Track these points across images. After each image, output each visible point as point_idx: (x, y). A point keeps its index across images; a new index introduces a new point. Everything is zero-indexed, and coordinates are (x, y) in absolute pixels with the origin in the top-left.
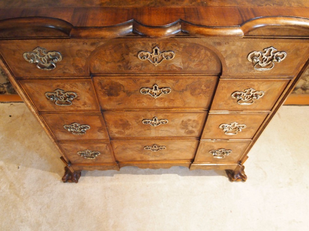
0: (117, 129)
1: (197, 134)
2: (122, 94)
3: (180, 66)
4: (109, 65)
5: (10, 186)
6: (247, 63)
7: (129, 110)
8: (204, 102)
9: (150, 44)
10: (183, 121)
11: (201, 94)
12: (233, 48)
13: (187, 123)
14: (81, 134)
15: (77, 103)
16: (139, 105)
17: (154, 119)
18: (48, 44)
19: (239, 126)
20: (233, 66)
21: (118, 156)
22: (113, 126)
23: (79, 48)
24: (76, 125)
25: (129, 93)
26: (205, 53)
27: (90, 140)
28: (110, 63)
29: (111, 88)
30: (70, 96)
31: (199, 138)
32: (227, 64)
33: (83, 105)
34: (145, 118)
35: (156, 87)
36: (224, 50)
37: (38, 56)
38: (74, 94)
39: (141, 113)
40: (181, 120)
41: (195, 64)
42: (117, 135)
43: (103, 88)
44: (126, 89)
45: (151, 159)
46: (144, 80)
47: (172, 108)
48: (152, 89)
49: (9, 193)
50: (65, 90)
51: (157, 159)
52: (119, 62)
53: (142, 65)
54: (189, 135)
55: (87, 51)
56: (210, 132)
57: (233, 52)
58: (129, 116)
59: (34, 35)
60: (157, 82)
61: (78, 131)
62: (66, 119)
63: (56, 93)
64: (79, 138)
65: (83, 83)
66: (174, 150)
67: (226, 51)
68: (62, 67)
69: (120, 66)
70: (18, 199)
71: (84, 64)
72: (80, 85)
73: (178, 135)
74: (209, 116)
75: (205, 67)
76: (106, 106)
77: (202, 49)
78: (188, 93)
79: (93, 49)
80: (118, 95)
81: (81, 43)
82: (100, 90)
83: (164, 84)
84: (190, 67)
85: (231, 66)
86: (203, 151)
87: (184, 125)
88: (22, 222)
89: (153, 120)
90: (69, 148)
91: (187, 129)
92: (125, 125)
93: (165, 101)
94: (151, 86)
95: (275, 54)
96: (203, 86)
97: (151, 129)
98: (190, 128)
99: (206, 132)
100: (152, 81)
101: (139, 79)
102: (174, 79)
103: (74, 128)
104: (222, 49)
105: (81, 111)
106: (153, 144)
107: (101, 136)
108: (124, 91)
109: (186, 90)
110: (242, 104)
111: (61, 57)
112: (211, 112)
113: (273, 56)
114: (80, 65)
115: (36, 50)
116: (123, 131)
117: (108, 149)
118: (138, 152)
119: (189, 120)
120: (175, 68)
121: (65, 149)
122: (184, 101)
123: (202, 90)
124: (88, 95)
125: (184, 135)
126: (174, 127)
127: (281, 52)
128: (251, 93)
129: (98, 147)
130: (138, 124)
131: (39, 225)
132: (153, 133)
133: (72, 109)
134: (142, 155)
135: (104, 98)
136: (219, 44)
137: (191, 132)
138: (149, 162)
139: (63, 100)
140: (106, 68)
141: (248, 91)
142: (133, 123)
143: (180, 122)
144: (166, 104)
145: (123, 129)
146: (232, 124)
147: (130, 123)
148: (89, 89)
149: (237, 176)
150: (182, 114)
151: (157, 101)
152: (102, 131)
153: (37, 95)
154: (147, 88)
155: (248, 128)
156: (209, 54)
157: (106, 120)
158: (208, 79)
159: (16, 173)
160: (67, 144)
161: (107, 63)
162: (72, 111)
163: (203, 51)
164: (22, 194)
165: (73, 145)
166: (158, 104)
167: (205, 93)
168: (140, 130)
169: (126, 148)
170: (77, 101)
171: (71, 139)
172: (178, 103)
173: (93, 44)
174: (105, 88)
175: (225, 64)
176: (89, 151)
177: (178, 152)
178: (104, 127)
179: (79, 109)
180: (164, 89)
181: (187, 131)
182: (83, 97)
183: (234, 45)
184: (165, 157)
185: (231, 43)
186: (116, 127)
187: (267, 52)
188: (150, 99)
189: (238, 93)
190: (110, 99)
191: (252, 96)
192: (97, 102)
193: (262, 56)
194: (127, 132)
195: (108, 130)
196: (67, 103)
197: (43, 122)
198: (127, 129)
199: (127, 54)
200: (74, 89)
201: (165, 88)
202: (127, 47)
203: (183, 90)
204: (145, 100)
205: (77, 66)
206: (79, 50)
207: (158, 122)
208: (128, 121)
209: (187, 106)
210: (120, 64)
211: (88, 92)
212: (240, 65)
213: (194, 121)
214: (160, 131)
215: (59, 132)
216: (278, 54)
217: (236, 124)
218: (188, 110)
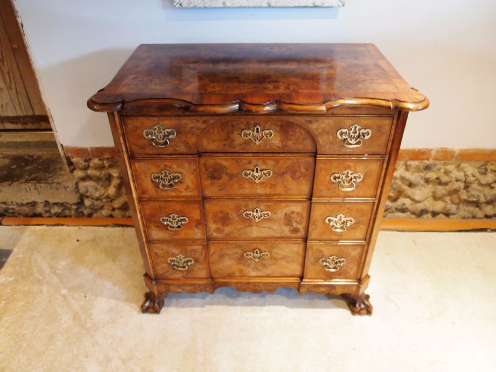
0: (216, 224)
1: (302, 233)
2: (225, 177)
3: (278, 145)
4: (216, 143)
5: (75, 316)
6: (338, 140)
7: (231, 198)
8: (305, 188)
9: (252, 123)
10: (286, 214)
11: (301, 179)
12: (323, 125)
13: (290, 217)
14: (177, 229)
15: (181, 188)
16: (241, 192)
17: (255, 210)
18: (167, 122)
19: (347, 221)
20: (326, 144)
21: (213, 268)
22: (212, 220)
23: (192, 125)
24: (174, 216)
25: (231, 177)
26: (300, 132)
27: (185, 240)
28: (217, 141)
29: (215, 170)
30: (175, 178)
31: (305, 239)
32: (321, 142)
33: (186, 189)
34: (246, 209)
35: (257, 169)
36: (315, 127)
37: (156, 132)
38: (179, 175)
39: (242, 203)
40: (284, 213)
41: (292, 142)
42: (215, 234)
43: (206, 170)
44: (229, 171)
45: (253, 274)
46: (246, 162)
47: (275, 195)
48: (254, 171)
49: (72, 325)
50: (172, 171)
51: (260, 274)
52: (225, 140)
53: (245, 143)
54: (294, 235)
55: (198, 129)
56: (316, 228)
57: (323, 129)
58: (229, 206)
59: (158, 114)
60: (258, 163)
61: (175, 225)
62: (165, 208)
63: (162, 174)
64: (174, 237)
65: (190, 163)
66: (280, 259)
67: (317, 129)
68: (174, 144)
69: (225, 145)
70: (84, 331)
71: (194, 141)
72: (186, 165)
73: (282, 235)
74: (312, 205)
75: (301, 145)
76: (208, 193)
77: (297, 128)
78: (288, 177)
79: (204, 126)
80: (220, 178)
81: (195, 121)
82: (204, 173)
83: (265, 165)
84: (288, 146)
85: (324, 143)
86: (312, 259)
87: (288, 220)
88: (87, 357)
89: (254, 212)
90: (159, 252)
91: (291, 225)
92: (225, 219)
93: (266, 187)
94: (252, 168)
95: (361, 132)
96: (302, 168)
97: (252, 225)
98: (295, 225)
99: (313, 230)
100: (254, 162)
101: (242, 160)
102: (274, 160)
103: (171, 220)
104: (314, 126)
105: (182, 197)
106: (254, 247)
107: (198, 233)
108: (227, 174)
109: (286, 173)
110: (344, 189)
111: (175, 133)
112: (314, 199)
113: (359, 133)
114: (190, 142)
115: (156, 127)
116: (222, 227)
117: (204, 255)
118: (237, 261)
119: (293, 212)
120: (274, 147)
121: (156, 253)
122: (286, 187)
123: (302, 173)
124: (192, 177)
125: (289, 234)
126: (276, 222)
127: (365, 129)
128: (349, 175)
129: (192, 250)
130: (240, 218)
131: (109, 360)
132: (255, 232)
133: (173, 194)
134: (242, 267)
135: (207, 182)
136: (310, 122)
137: (296, 230)
138: (250, 279)
139: (167, 183)
140: (213, 147)
141: (345, 172)
142: (234, 216)
143: (283, 216)
144: (268, 191)
145: (223, 225)
146: (339, 217)
147: (231, 216)
148: (194, 170)
149: (360, 305)
150: (284, 204)
151: (258, 187)
152: (200, 227)
153: (143, 177)
154: (248, 170)
155: (357, 223)
156: (303, 132)
157: (205, 212)
158: (306, 160)
159: (83, 303)
160: (158, 245)
161: (214, 141)
162: (173, 197)
163: (298, 130)
164: (89, 325)
165: (164, 247)
166: (260, 191)
167: (305, 176)
168: (240, 227)
169: (224, 255)
170: (180, 184)
171: (165, 238)
172: (280, 189)
173: (204, 122)
174: (209, 170)
175: (318, 141)
176: (182, 257)
177: (283, 263)
178: (202, 223)
179: (181, 194)
180: (266, 172)
181: (291, 228)
182: (187, 179)
183: (323, 123)
184: (268, 271)
185: (320, 121)
186: (215, 222)
187: (353, 129)
188: (251, 183)
189: (337, 175)
190: (212, 184)
191: (351, 179)
192: (200, 187)
193: (350, 133)
194: (227, 229)
195: (206, 226)
196: (171, 185)
197: (140, 212)
198: (227, 225)
199: (232, 133)
200: (180, 170)
201: (266, 170)
202: (233, 126)
203: (283, 173)
204: (247, 185)
205: (187, 143)
206: (192, 128)
207: (259, 214)
208: (228, 214)
209: (288, 192)
210: (226, 143)
211: (192, 173)
212: (332, 143)
213: (298, 213)
214: (262, 229)
215: (153, 228)
216: (363, 131)
217: (343, 216)
218: (290, 198)
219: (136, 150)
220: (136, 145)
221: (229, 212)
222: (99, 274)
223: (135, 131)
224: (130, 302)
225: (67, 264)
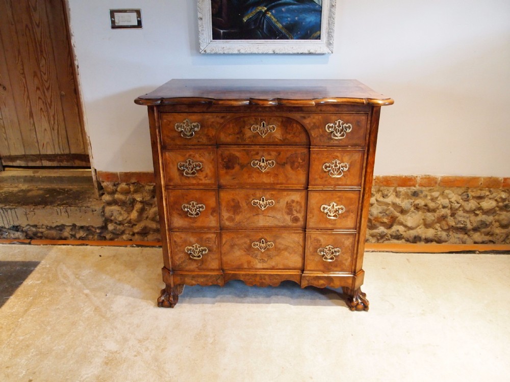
0: (229, 213)
1: (301, 223)
2: (237, 167)
3: (280, 138)
4: (231, 136)
5: (96, 309)
6: (326, 133)
7: (242, 186)
8: (302, 178)
9: (260, 119)
10: (287, 202)
11: (299, 169)
12: (314, 120)
13: (291, 206)
14: (195, 216)
15: (201, 176)
16: (250, 181)
17: (262, 199)
18: (194, 117)
19: (339, 209)
20: (317, 136)
21: (225, 259)
22: (225, 209)
23: (213, 120)
24: (193, 203)
25: (242, 166)
26: (296, 127)
27: (202, 228)
28: (232, 134)
29: (229, 161)
30: (197, 166)
31: (304, 229)
32: (313, 135)
33: (205, 177)
34: (254, 198)
35: (263, 159)
36: (308, 122)
37: (184, 125)
38: (200, 163)
39: (252, 192)
40: (286, 202)
41: (290, 136)
42: (227, 223)
43: (223, 160)
44: (240, 161)
45: (259, 266)
46: (254, 153)
47: (278, 184)
48: (260, 161)
49: (93, 315)
50: (195, 160)
51: (265, 265)
52: (238, 133)
53: (254, 137)
54: (295, 225)
55: (218, 123)
56: (313, 216)
57: (314, 123)
58: (239, 195)
59: (187, 110)
60: (264, 154)
61: (194, 213)
62: (187, 196)
63: (187, 162)
64: (192, 225)
65: (209, 153)
66: (283, 250)
67: (309, 123)
68: (198, 136)
69: (238, 138)
70: (104, 320)
71: (214, 134)
72: (207, 154)
73: (284, 224)
74: (309, 193)
75: (298, 138)
76: (223, 182)
77: (294, 123)
78: (288, 167)
79: (222, 121)
80: (233, 168)
81: (215, 117)
82: (220, 163)
83: (269, 156)
84: (288, 139)
85: (316, 136)
86: (311, 249)
87: (289, 208)
88: (106, 337)
89: (260, 200)
90: (178, 240)
91: (293, 215)
92: (235, 208)
93: (270, 176)
94: (259, 158)
95: (344, 126)
96: (299, 159)
97: (259, 214)
98: (295, 214)
99: (310, 218)
100: (261, 153)
101: (251, 152)
102: (276, 151)
103: (191, 207)
104: (307, 122)
105: (202, 184)
106: (260, 237)
107: (212, 222)
108: (239, 164)
109: (287, 163)
110: (334, 176)
111: (200, 127)
112: (310, 188)
113: (343, 127)
114: (211, 135)
115: (185, 121)
116: (233, 216)
117: (217, 244)
118: (245, 252)
119: (293, 201)
120: (277, 140)
121: (175, 242)
122: (286, 176)
123: (299, 163)
124: (211, 166)
125: (290, 224)
126: (279, 210)
127: (347, 124)
128: (338, 164)
129: (207, 238)
130: (248, 207)
131: (125, 340)
132: (262, 221)
133: (194, 182)
134: (250, 258)
135: (223, 171)
136: (304, 118)
137: (296, 220)
138: (256, 272)
139: (190, 171)
140: (229, 139)
141: (334, 162)
142: (243, 204)
143: (285, 205)
144: (271, 180)
145: (234, 214)
146: (332, 205)
147: (241, 205)
148: (213, 160)
150: (285, 193)
151: (264, 176)
152: (215, 214)
153: (171, 165)
154: (256, 160)
155: (347, 211)
156: (299, 127)
157: (220, 200)
158: (302, 151)
159: (103, 300)
160: (178, 234)
161: (230, 135)
162: (193, 185)
163: (295, 125)
164: (108, 315)
165: (183, 236)
166: (266, 180)
167: (302, 166)
168: (248, 215)
169: (234, 245)
170: (201, 173)
171: (184, 226)
172: (281, 179)
173: (223, 117)
174: (225, 160)
175: (311, 134)
176: (198, 246)
177: (286, 254)
178: (216, 211)
179: (201, 182)
180: (270, 162)
181: (292, 217)
182: (206, 168)
183: (314, 118)
184: (272, 263)
185: (312, 117)
186: (228, 211)
187: (337, 123)
188: (258, 173)
189: (328, 165)
190: (227, 173)
191: (340, 168)
192: (217, 176)
193: (335, 127)
194: (238, 218)
195: (220, 214)
196: (193, 173)
197: (166, 199)
198: (238, 214)
199: (244, 127)
200: (202, 159)
201: (270, 160)
202: (244, 122)
203: (284, 163)
204: (254, 175)
205: (208, 136)
206: (213, 122)
207: (265, 202)
208: (239, 202)
209: (289, 182)
210: (238, 136)
211: (211, 163)
212: (321, 136)
213: (297, 202)
214: (267, 218)
215: (175, 215)
216: (345, 125)
217: (335, 204)
218: (290, 187)
219: (168, 141)
220: (168, 136)
221: (240, 201)
222: (119, 280)
223: (169, 125)
224: (147, 299)
225: (90, 272)
